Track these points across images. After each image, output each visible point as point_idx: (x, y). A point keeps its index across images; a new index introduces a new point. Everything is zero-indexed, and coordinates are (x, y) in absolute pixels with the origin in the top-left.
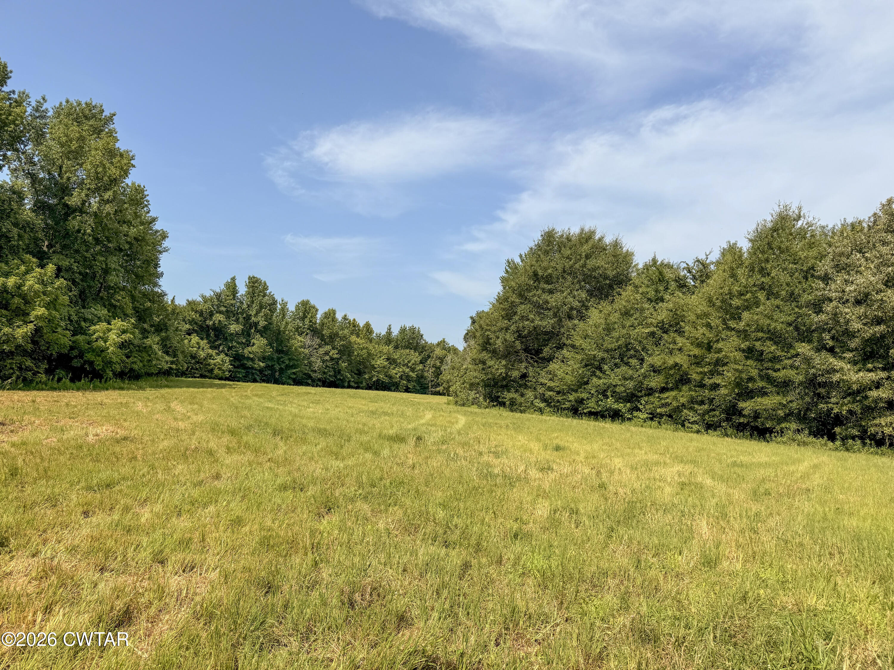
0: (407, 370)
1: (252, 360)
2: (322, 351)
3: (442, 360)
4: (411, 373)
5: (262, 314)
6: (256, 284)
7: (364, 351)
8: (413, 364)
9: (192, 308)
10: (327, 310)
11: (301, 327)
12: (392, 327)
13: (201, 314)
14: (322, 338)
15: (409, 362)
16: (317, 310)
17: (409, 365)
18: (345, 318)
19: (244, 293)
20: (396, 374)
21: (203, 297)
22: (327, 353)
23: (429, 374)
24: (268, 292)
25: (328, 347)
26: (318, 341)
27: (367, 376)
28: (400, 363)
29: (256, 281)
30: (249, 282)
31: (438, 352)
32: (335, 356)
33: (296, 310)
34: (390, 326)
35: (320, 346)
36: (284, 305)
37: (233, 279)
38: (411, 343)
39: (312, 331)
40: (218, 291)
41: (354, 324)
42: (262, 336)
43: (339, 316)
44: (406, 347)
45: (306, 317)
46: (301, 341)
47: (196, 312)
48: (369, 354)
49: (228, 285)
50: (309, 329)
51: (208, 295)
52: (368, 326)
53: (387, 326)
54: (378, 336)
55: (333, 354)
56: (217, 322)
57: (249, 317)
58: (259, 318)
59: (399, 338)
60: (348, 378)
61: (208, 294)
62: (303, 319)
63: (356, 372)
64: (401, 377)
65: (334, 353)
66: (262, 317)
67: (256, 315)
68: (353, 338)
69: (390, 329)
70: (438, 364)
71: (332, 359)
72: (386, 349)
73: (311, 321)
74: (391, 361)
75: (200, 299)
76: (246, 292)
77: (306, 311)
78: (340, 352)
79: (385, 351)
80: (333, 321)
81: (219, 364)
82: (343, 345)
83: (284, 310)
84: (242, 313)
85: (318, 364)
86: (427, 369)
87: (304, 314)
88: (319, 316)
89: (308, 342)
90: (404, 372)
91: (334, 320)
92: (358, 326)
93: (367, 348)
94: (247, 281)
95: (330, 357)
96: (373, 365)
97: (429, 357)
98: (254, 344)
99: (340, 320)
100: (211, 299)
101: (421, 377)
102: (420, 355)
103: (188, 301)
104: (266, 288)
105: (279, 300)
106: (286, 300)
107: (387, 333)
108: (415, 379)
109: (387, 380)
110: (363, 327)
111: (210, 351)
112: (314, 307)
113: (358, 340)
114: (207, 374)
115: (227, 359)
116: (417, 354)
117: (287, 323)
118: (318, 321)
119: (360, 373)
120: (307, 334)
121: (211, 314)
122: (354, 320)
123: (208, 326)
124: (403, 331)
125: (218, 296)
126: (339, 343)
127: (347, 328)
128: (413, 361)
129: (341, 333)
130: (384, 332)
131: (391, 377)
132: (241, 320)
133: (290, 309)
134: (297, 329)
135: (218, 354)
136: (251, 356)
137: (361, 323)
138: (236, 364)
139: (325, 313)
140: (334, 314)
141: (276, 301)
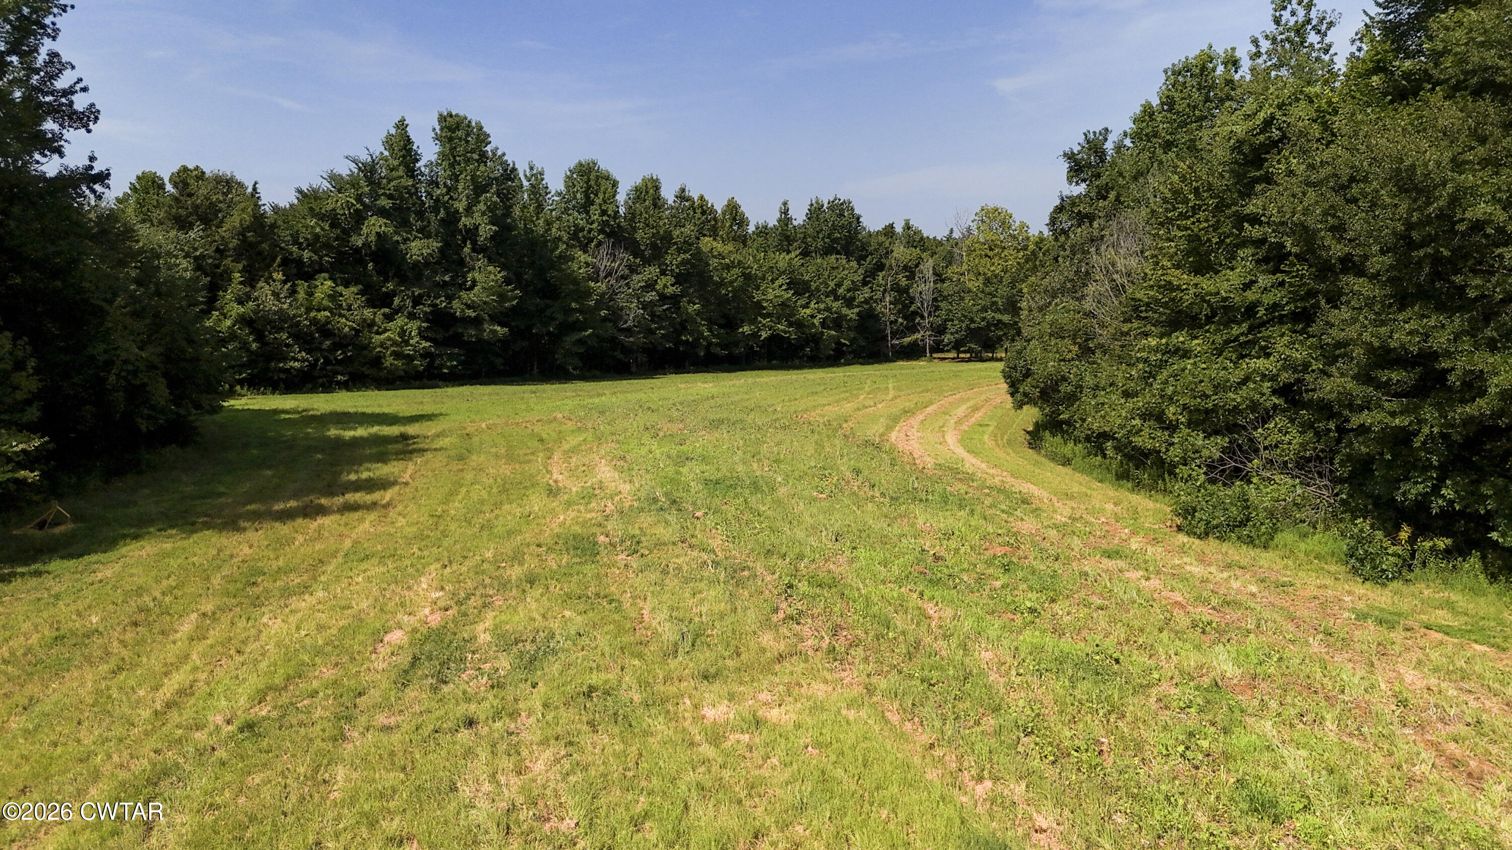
0: (836, 305)
1: (477, 322)
2: (638, 280)
3: (911, 271)
4: (845, 311)
5: (482, 207)
6: (459, 133)
7: (736, 271)
8: (849, 290)
9: (311, 209)
10: (639, 181)
11: (582, 229)
12: (790, 205)
13: (333, 219)
14: (633, 248)
15: (839, 285)
16: (615, 184)
17: (841, 291)
18: (682, 196)
19: (434, 158)
20: (813, 317)
21: (334, 178)
22: (650, 286)
23: (886, 308)
24: (489, 148)
25: (651, 271)
26: (625, 256)
27: (746, 329)
28: (818, 289)
29: (458, 127)
30: (442, 129)
31: (901, 253)
32: (670, 290)
33: (567, 187)
34: (785, 204)
35: (633, 270)
36: (537, 177)
37: (402, 125)
38: (835, 241)
39: (609, 236)
40: (365, 157)
41: (704, 208)
42: (491, 261)
43: (668, 194)
44: (827, 251)
45: (592, 203)
46: (587, 264)
47: (322, 217)
48: (747, 277)
49: (389, 142)
50: (601, 231)
51: (345, 172)
52: (733, 208)
53: (779, 205)
54: (763, 231)
55: (665, 286)
56: (372, 238)
57: (452, 218)
58: (477, 218)
59: (810, 231)
60: (705, 338)
61: (345, 169)
62: (585, 207)
63: (722, 321)
64: (823, 324)
65: (668, 285)
66: (483, 214)
67: (469, 210)
68: (706, 243)
69: (785, 212)
70: (904, 282)
71: (663, 297)
72: (782, 260)
73: (604, 213)
74: (799, 287)
75: (326, 185)
76: (439, 154)
77: (589, 187)
78: (680, 279)
79: (782, 265)
80: (655, 205)
81: (395, 343)
82: (684, 262)
83: (538, 190)
84: (436, 210)
85: (633, 312)
86: (879, 295)
87: (587, 197)
88: (621, 198)
89: (605, 264)
90: (828, 309)
91: (657, 202)
92: (712, 211)
93: (740, 262)
94: (438, 128)
95: (659, 294)
96: (759, 303)
97: (880, 267)
98: (474, 283)
99: (670, 202)
100: (353, 183)
101: (868, 317)
102: (859, 264)
103: (300, 191)
104: (483, 138)
105: (522, 169)
106: (538, 166)
107: (779, 221)
108: (855, 324)
109: (792, 334)
110: (724, 213)
111: (368, 313)
112: (607, 178)
113: (719, 246)
114: (366, 370)
115: (413, 327)
116: (854, 264)
117: (549, 223)
118: (622, 210)
119: (730, 324)
120: (600, 244)
121: (359, 218)
122: (702, 198)
123: (357, 250)
124: (815, 211)
125: (369, 170)
126: (674, 259)
127: (688, 219)
128: (847, 284)
129: (676, 233)
130: (772, 222)
131: (800, 325)
132: (434, 226)
133: (553, 189)
134: (574, 236)
135: (389, 318)
136: (471, 313)
137: (719, 205)
138: (439, 337)
139: (637, 189)
140: (657, 188)
141: (514, 170)
